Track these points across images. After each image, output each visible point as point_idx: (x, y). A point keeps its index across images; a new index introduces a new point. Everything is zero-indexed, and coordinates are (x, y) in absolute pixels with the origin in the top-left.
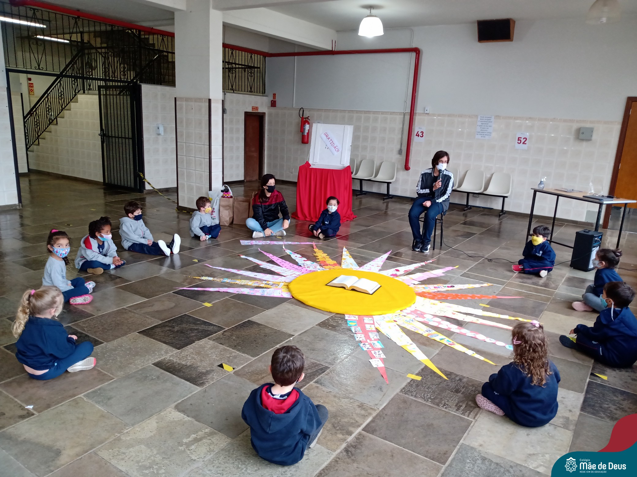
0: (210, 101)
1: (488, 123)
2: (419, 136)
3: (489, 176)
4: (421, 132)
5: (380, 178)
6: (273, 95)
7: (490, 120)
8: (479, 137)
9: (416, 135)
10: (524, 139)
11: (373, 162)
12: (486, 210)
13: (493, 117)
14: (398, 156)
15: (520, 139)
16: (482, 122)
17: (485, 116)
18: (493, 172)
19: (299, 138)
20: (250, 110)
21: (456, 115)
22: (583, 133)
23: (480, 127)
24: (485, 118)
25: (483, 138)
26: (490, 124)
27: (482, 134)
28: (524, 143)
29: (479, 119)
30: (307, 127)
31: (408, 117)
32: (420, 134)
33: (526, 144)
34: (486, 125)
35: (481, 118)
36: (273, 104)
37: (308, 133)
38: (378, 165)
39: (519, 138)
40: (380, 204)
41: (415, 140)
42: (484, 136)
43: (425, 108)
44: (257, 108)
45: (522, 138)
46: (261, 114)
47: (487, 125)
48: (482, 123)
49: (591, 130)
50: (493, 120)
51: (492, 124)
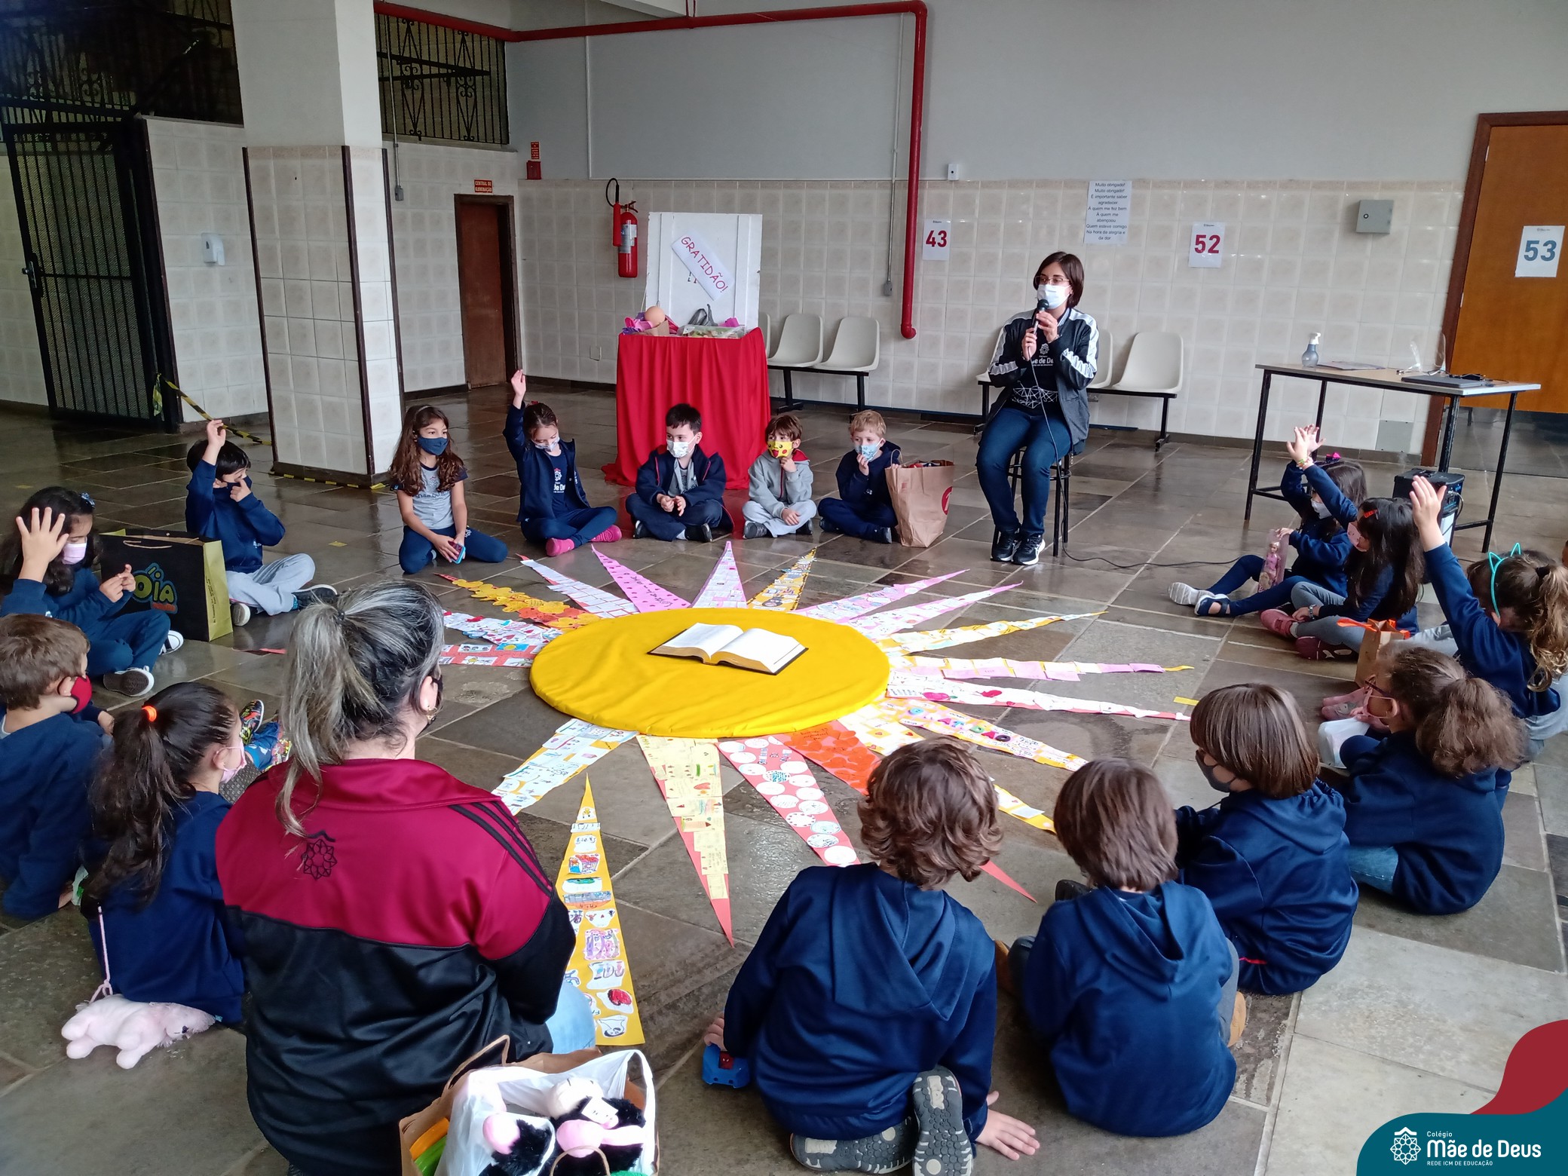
0: (345, 151)
1: (1115, 200)
2: (936, 245)
3: (1122, 342)
4: (940, 234)
5: (839, 359)
6: (532, 146)
7: (1121, 191)
8: (1094, 238)
9: (928, 242)
10: (1211, 239)
11: (815, 320)
12: (1119, 433)
13: (1130, 184)
14: (882, 301)
15: (1201, 239)
16: (1100, 197)
17: (1107, 183)
18: (1133, 333)
20: (469, 190)
21: (1032, 184)
22: (1366, 216)
23: (1096, 211)
24: (1106, 188)
25: (1104, 242)
26: (1121, 203)
27: (1102, 230)
29: (1092, 191)
30: (631, 231)
32: (938, 239)
33: (1217, 252)
34: (1110, 206)
35: (1100, 188)
36: (533, 171)
37: (634, 249)
38: (830, 326)
39: (1198, 237)
41: (926, 254)
42: (1108, 235)
43: (947, 167)
44: (488, 184)
45: (1208, 237)
46: (501, 200)
48: (1101, 200)
49: (1388, 207)
50: (1128, 190)
51: (1126, 203)
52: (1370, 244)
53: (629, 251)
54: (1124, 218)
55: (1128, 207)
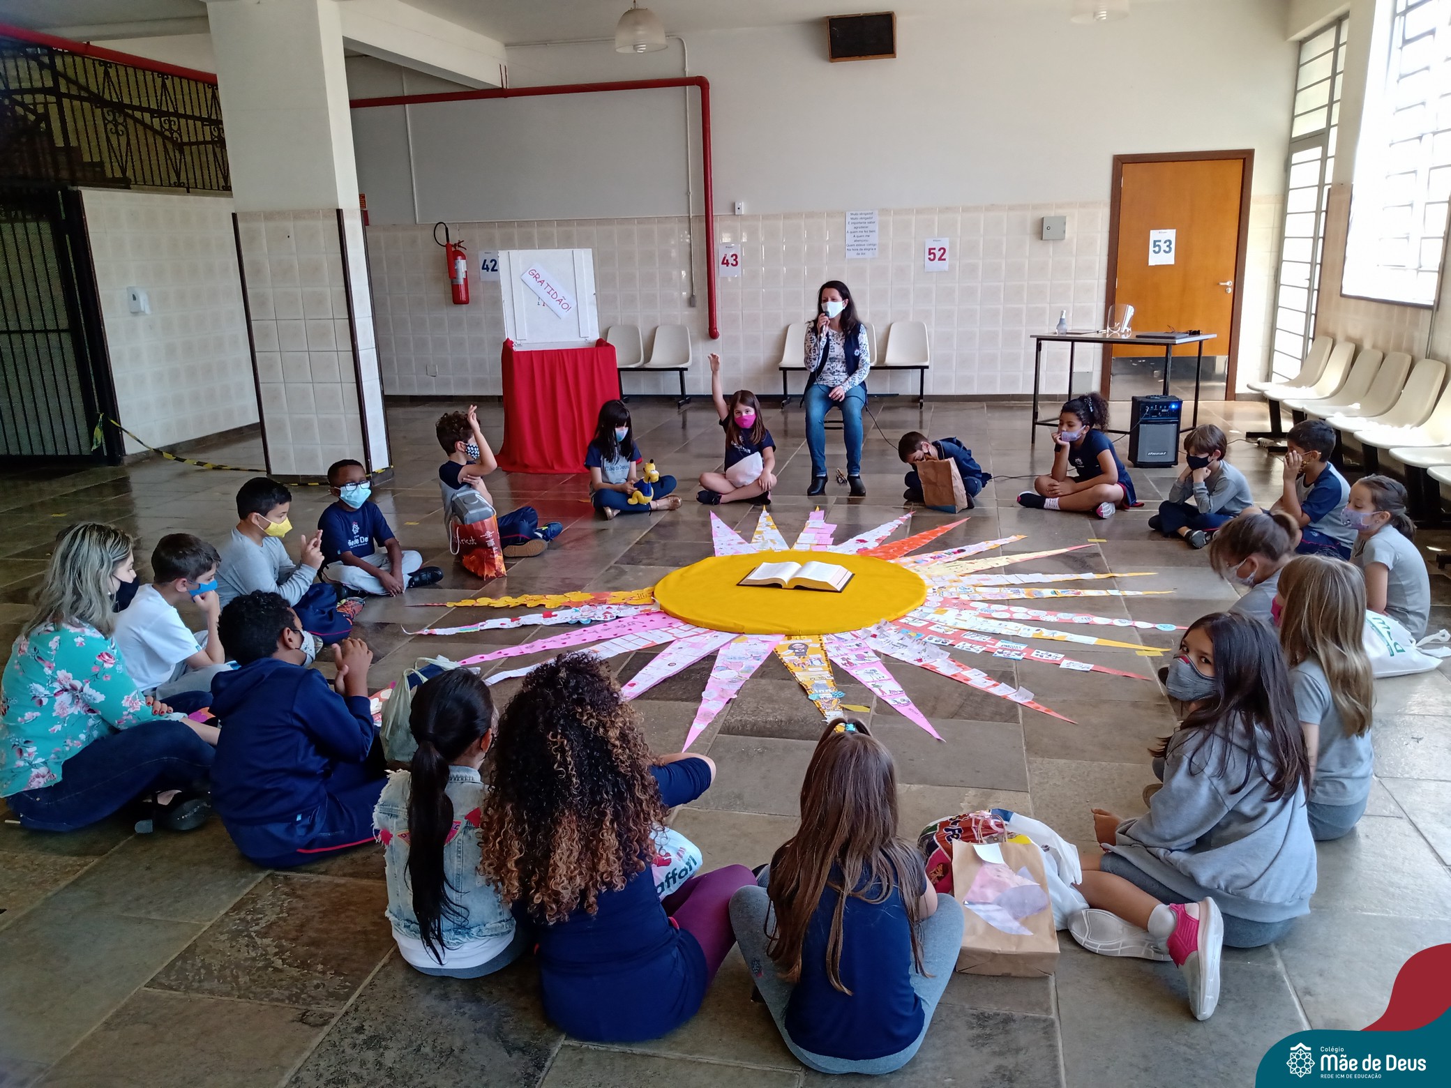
0: (339, 212)
1: (867, 225)
2: (730, 265)
3: (882, 330)
4: (732, 256)
7: (870, 218)
8: (851, 255)
9: (723, 263)
10: (940, 250)
11: (635, 330)
12: (885, 399)
13: (877, 212)
14: (690, 311)
15: (932, 251)
16: (854, 223)
17: (859, 212)
18: (889, 323)
19: (440, 291)
21: (802, 215)
22: (1048, 228)
23: (853, 234)
24: (859, 216)
25: (861, 256)
26: (871, 227)
27: (859, 248)
29: (848, 219)
30: (462, 265)
31: (699, 228)
32: (731, 261)
33: (944, 260)
34: (863, 230)
35: (852, 216)
38: (648, 333)
39: (930, 249)
41: (721, 272)
42: (863, 251)
43: (734, 205)
45: (937, 249)
47: (866, 230)
48: (856, 225)
49: (1062, 221)
50: (876, 218)
51: (876, 227)
52: (1051, 247)
53: (461, 282)
54: (874, 238)
55: (877, 230)
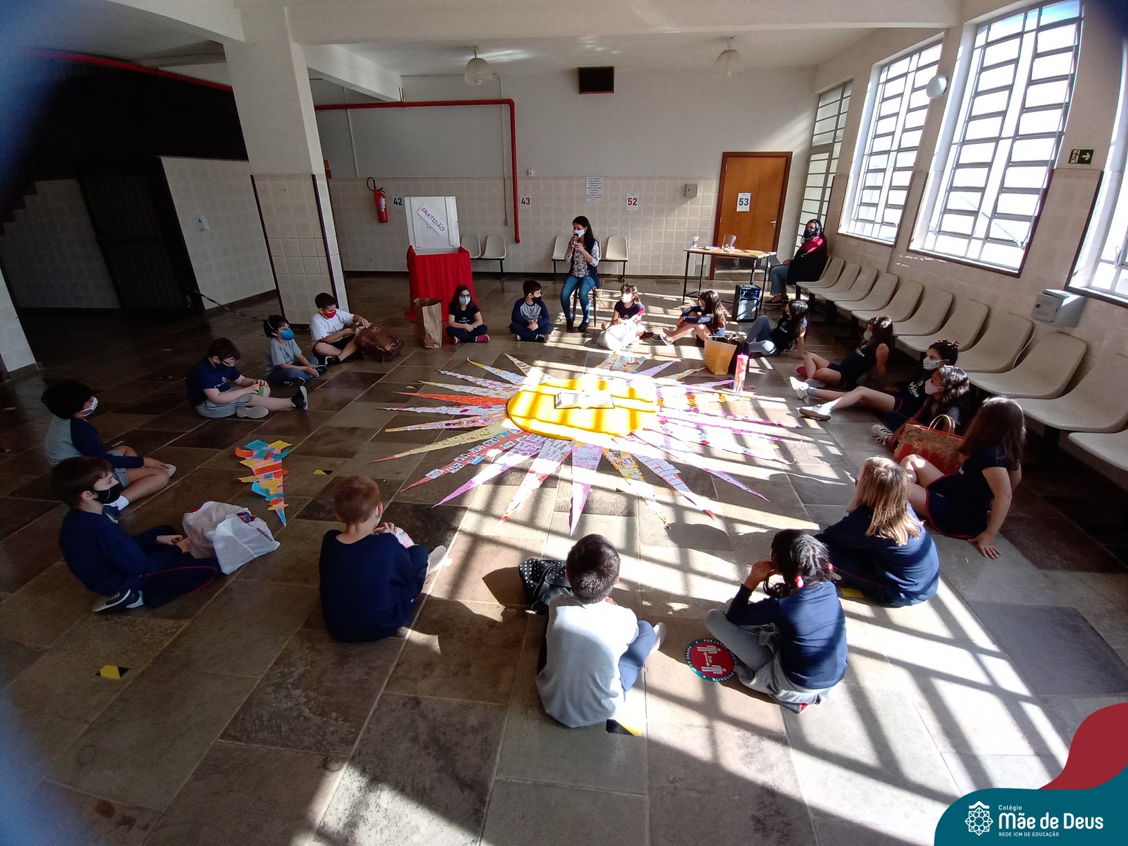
0: (313, 177)
1: (597, 185)
2: (526, 204)
4: (527, 199)
5: (487, 255)
7: (599, 181)
8: (588, 200)
9: (522, 203)
11: (476, 240)
13: (602, 178)
14: (506, 228)
15: (630, 200)
16: (591, 183)
17: (593, 178)
18: (608, 237)
19: (372, 215)
21: (563, 178)
22: (689, 190)
23: (590, 189)
24: (593, 180)
25: (594, 201)
26: (599, 186)
27: (593, 196)
28: (634, 204)
29: (587, 181)
30: (383, 201)
31: (510, 183)
32: (526, 201)
33: (636, 205)
34: (595, 187)
35: (590, 180)
37: (386, 209)
40: (496, 284)
41: (520, 206)
42: (595, 199)
43: (527, 171)
45: (633, 199)
48: (592, 185)
49: (696, 186)
50: (602, 181)
52: (690, 201)
53: (383, 211)
54: (600, 192)
55: (602, 187)
